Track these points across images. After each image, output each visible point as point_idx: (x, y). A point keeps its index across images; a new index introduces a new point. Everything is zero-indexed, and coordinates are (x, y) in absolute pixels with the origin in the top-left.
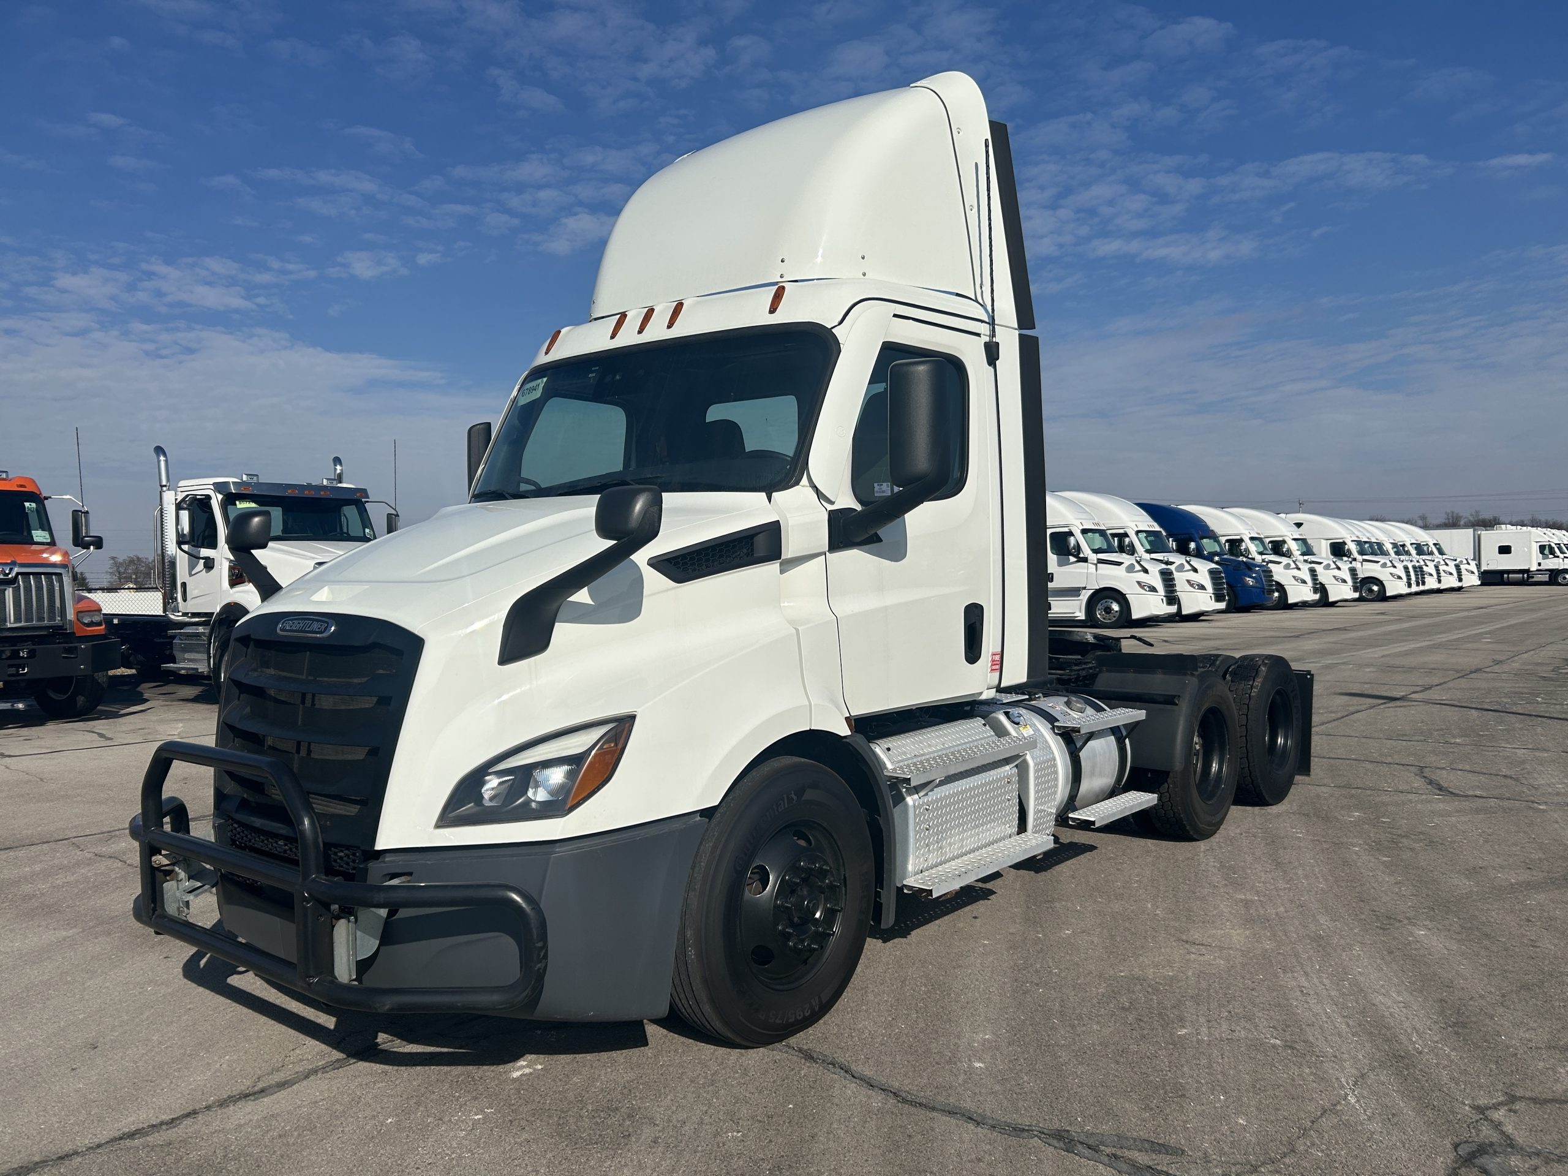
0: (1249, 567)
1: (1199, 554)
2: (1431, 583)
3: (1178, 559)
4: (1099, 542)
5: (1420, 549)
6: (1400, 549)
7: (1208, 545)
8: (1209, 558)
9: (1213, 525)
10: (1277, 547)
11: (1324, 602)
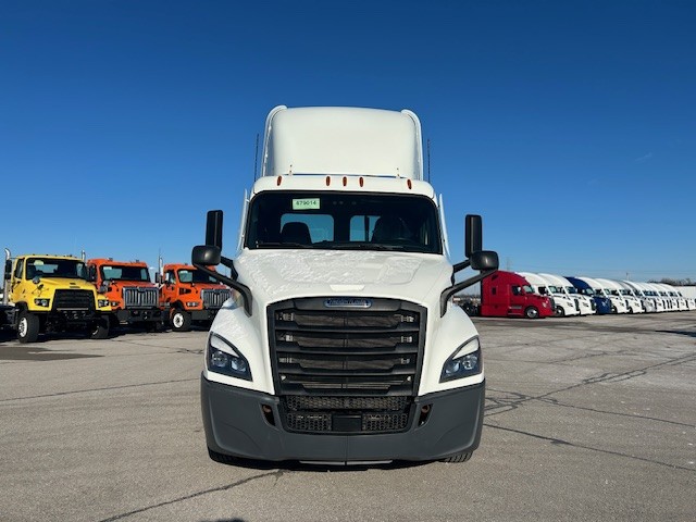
0: (604, 299)
1: (586, 294)
2: (675, 308)
3: (579, 295)
4: (553, 290)
5: (672, 294)
6: (663, 294)
7: (588, 291)
8: (590, 295)
9: (590, 285)
10: (614, 293)
11: (631, 312)
